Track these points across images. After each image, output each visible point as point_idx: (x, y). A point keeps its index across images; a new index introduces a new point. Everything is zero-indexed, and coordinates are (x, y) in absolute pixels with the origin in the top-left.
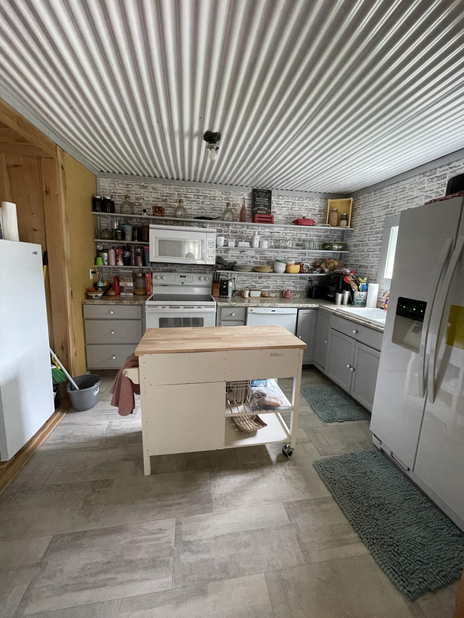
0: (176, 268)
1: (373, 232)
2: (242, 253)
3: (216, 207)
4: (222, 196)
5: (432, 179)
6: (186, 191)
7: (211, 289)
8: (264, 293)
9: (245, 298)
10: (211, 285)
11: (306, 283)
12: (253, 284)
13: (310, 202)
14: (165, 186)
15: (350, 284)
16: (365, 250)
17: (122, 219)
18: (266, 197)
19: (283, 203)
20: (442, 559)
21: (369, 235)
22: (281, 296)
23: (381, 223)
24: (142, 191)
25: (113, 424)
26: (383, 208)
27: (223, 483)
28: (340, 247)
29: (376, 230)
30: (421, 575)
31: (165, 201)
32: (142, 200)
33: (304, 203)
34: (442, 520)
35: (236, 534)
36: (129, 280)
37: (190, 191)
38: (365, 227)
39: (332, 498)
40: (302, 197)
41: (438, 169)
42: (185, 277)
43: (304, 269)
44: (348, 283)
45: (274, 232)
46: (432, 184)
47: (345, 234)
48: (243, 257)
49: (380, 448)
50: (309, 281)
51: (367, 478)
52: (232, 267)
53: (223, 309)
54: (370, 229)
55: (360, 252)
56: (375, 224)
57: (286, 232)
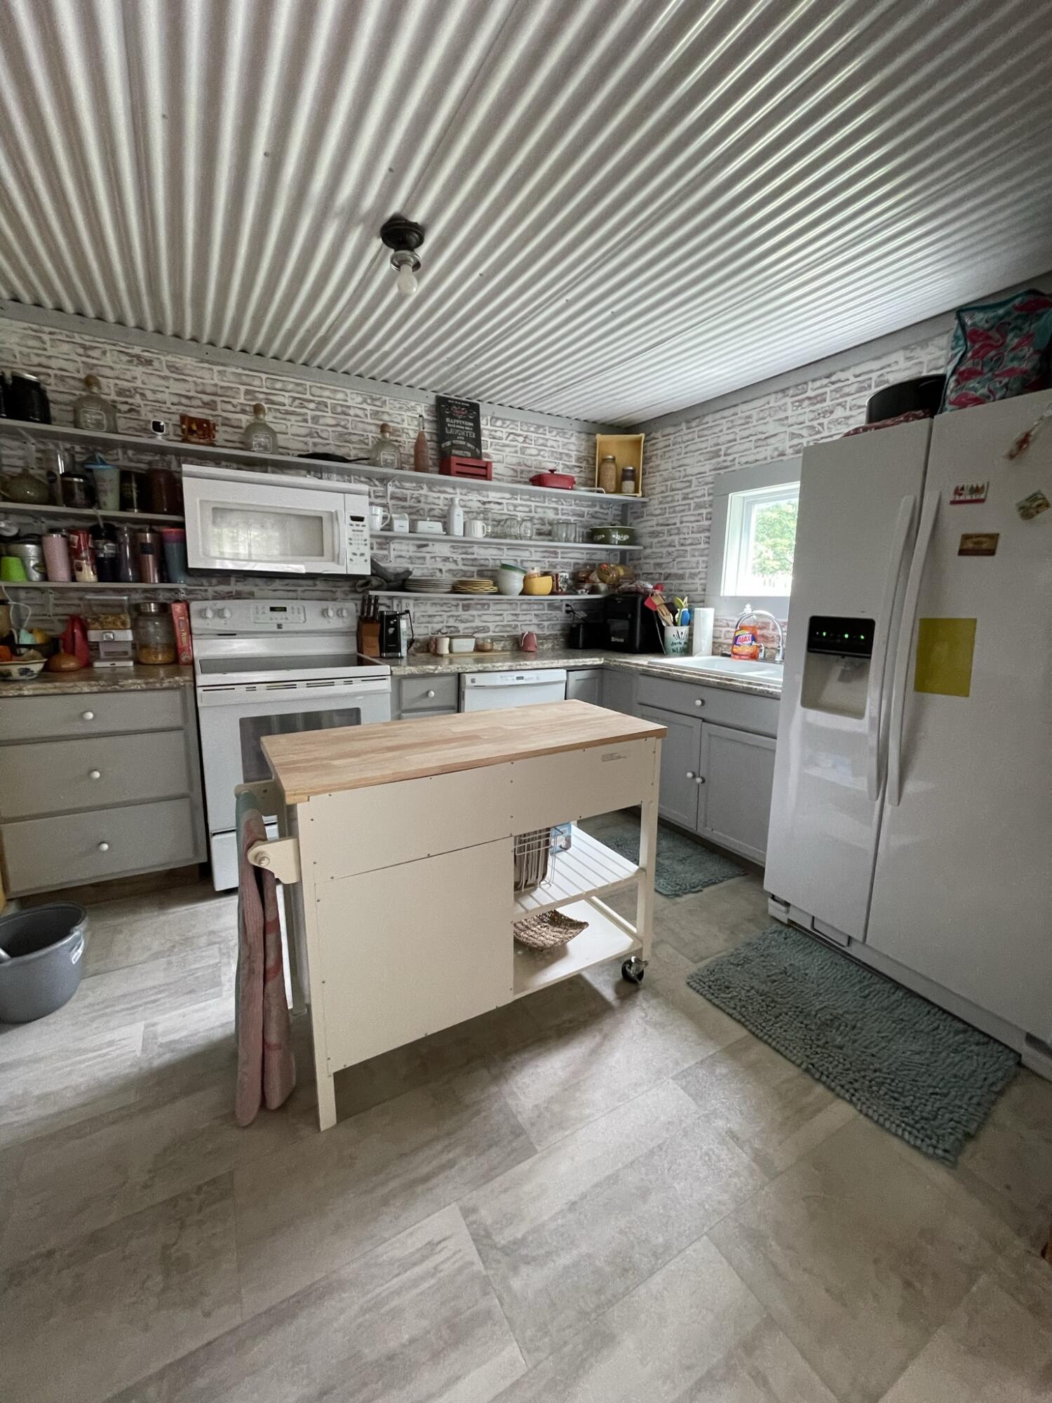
0: (255, 589)
1: (689, 504)
2: (422, 549)
3: (350, 434)
4: (364, 406)
5: (801, 401)
6: (268, 385)
7: (354, 638)
8: (481, 642)
9: (441, 656)
10: (355, 629)
11: (561, 615)
12: (452, 622)
13: (558, 438)
14: (206, 365)
15: (657, 612)
16: (677, 543)
17: (78, 448)
18: (467, 420)
19: (504, 437)
20: (962, 1078)
21: (683, 511)
22: (515, 648)
23: (706, 487)
24: (139, 371)
25: (160, 1028)
26: (707, 456)
27: (527, 1080)
28: (626, 537)
29: (696, 500)
30: (947, 1116)
31: (211, 405)
32: (138, 396)
33: (547, 440)
34: (929, 1012)
35: (613, 1179)
36: (119, 623)
37: (279, 385)
38: (673, 496)
39: (751, 1036)
40: (543, 427)
41: (810, 385)
42: (284, 609)
43: (560, 585)
44: (653, 609)
45: (490, 502)
46: (800, 411)
47: (629, 512)
48: (424, 558)
49: (786, 922)
50: (568, 612)
51: (791, 979)
52: (403, 583)
53: (405, 682)
54: (684, 499)
55: (664, 547)
56: (693, 488)
57: (515, 502)
